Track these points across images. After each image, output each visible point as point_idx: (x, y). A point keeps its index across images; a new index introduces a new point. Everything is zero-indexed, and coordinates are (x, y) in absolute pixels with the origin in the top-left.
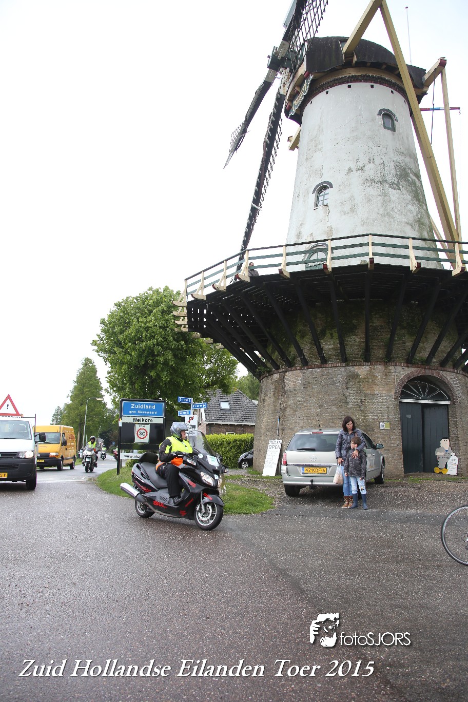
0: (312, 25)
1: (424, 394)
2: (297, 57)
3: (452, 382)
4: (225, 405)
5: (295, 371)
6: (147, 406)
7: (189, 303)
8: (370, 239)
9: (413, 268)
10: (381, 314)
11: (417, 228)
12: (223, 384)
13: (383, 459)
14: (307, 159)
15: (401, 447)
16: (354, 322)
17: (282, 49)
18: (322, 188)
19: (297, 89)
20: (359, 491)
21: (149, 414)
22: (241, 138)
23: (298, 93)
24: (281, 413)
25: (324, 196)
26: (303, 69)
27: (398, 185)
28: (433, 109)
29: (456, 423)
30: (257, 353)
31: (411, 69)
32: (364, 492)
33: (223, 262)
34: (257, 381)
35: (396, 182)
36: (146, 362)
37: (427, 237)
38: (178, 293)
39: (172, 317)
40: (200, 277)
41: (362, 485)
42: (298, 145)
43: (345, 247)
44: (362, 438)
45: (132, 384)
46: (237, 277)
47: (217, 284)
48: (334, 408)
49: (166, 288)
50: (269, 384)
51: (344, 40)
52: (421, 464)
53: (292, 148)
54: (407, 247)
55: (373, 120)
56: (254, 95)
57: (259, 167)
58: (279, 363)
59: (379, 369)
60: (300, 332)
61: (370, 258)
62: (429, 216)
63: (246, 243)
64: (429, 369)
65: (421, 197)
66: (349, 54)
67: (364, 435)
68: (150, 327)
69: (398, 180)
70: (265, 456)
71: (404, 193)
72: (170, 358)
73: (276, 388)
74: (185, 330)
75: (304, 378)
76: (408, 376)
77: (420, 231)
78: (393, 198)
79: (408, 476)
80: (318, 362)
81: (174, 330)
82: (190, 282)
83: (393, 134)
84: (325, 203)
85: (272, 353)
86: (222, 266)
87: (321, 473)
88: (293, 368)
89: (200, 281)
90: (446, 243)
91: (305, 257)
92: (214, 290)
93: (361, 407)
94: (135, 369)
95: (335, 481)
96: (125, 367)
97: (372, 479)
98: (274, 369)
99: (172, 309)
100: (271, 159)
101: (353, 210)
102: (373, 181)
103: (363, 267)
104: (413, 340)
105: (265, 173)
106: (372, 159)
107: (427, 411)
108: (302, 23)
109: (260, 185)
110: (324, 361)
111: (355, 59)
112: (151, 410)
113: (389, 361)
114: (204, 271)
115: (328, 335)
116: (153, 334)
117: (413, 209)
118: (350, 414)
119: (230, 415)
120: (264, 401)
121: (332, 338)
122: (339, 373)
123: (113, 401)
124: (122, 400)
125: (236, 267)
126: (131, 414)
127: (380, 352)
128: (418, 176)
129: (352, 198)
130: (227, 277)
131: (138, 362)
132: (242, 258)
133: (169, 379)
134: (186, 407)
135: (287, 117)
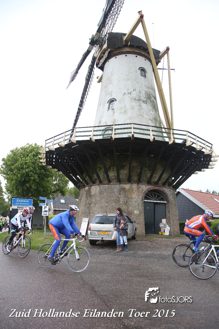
0: (110, 26)
1: (155, 198)
2: (103, 40)
3: (167, 192)
4: (63, 201)
5: (96, 186)
6: (24, 201)
7: (47, 152)
8: (132, 126)
9: (152, 139)
10: (136, 160)
11: (154, 122)
12: (62, 191)
13: (136, 228)
14: (106, 87)
15: (144, 222)
16: (124, 164)
17: (96, 36)
18: (112, 101)
19: (102, 55)
20: (124, 243)
21: (25, 205)
22: (75, 76)
23: (103, 57)
24: (89, 206)
25: (112, 105)
26: (105, 46)
27: (146, 102)
28: (163, 69)
29: (169, 211)
30: (78, 176)
31: (154, 50)
32: (126, 244)
33: (63, 133)
34: (78, 190)
35: (145, 100)
36: (25, 179)
37: (158, 126)
38: (42, 147)
39: (38, 158)
40: (52, 140)
41: (126, 241)
42: (102, 81)
43: (121, 129)
44: (126, 218)
45: (17, 190)
46: (70, 141)
47: (60, 143)
48: (114, 204)
49: (36, 144)
50: (83, 192)
51: (125, 35)
52: (153, 230)
53: (99, 82)
54: (149, 130)
55: (136, 72)
56: (82, 56)
57: (83, 90)
58: (88, 182)
59: (135, 186)
60: (99, 168)
61: (132, 135)
62: (159, 117)
63: (75, 124)
64: (158, 186)
65: (156, 107)
66: (127, 41)
67: (127, 217)
68: (27, 163)
69: (146, 100)
70: (81, 226)
71: (149, 106)
72: (36, 178)
73: (86, 193)
74: (45, 164)
75: (100, 189)
76: (148, 189)
77: (156, 123)
78: (143, 108)
79: (147, 236)
80: (107, 182)
81: (39, 164)
82: (47, 142)
83: (145, 79)
84: (113, 108)
85: (85, 177)
86: (63, 135)
87: (106, 234)
88: (95, 185)
89: (52, 141)
90: (167, 129)
91: (102, 132)
92: (59, 146)
93: (126, 203)
94: (19, 183)
95: (113, 238)
96: (14, 182)
97: (130, 237)
98: (86, 185)
99: (38, 154)
100: (89, 86)
101: (125, 112)
102: (135, 99)
103: (129, 138)
104: (151, 173)
105: (86, 92)
106: (135, 89)
107: (156, 206)
108: (106, 25)
109: (83, 98)
110: (109, 181)
111: (129, 43)
112: (27, 203)
113: (140, 182)
114: (54, 137)
115: (112, 170)
116: (29, 166)
117: (153, 113)
118: (120, 207)
119: (65, 206)
120: (81, 200)
121: (114, 170)
122: (116, 187)
123: (8, 198)
124: (12, 198)
125: (70, 136)
126: (17, 204)
127: (135, 178)
128: (155, 98)
129: (125, 106)
130: (65, 140)
131: (21, 179)
132: (72, 132)
133: (36, 188)
134: (44, 201)
135: (97, 67)
